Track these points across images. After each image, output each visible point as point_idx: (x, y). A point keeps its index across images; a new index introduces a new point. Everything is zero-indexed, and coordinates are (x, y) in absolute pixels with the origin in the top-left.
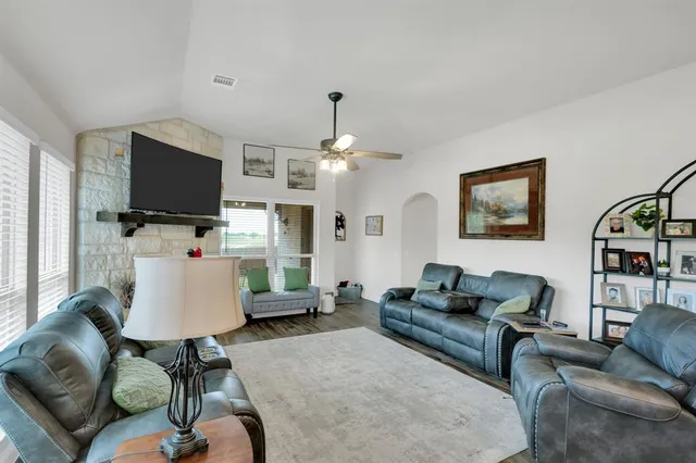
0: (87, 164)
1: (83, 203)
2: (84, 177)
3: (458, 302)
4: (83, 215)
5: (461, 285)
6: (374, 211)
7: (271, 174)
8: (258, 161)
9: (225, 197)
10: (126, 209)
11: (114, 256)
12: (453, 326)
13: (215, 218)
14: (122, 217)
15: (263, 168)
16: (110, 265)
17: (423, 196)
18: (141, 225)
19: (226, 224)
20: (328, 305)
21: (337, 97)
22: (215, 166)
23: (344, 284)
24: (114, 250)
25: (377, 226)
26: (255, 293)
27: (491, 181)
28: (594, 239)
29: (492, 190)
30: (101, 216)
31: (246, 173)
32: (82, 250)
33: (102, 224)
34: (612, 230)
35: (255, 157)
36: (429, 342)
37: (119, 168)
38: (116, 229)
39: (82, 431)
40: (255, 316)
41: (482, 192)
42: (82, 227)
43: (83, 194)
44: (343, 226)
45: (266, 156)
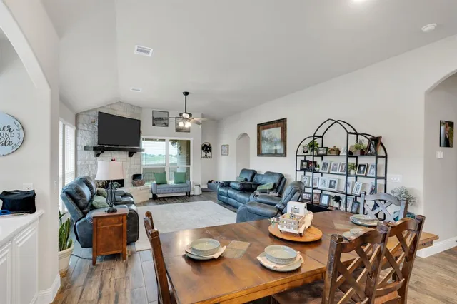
0: (80, 126)
1: (79, 143)
2: (79, 131)
3: (246, 186)
4: (79, 148)
5: (255, 179)
6: (224, 142)
7: (167, 125)
8: (160, 119)
9: (142, 137)
10: (96, 145)
11: (91, 165)
12: (241, 196)
13: (137, 148)
14: (95, 149)
15: (162, 122)
16: (90, 169)
17: (245, 135)
18: (103, 152)
19: (143, 150)
20: (197, 191)
21: (187, 94)
22: (137, 123)
23: (210, 182)
24: (91, 162)
25: (226, 150)
26: (158, 184)
27: (269, 128)
28: (297, 156)
29: (269, 132)
30: (86, 148)
31: (154, 125)
32: (79, 163)
33: (87, 152)
34: (304, 152)
35: (158, 117)
36: (233, 204)
37: (93, 127)
38: (92, 153)
39: (84, 211)
40: (159, 196)
41: (266, 133)
42: (79, 153)
43: (79, 139)
44: (210, 151)
45: (164, 116)
